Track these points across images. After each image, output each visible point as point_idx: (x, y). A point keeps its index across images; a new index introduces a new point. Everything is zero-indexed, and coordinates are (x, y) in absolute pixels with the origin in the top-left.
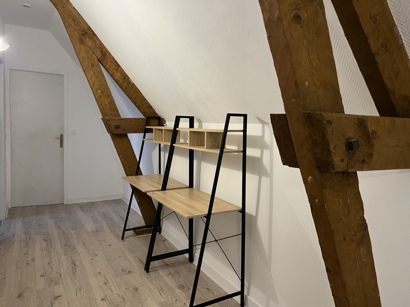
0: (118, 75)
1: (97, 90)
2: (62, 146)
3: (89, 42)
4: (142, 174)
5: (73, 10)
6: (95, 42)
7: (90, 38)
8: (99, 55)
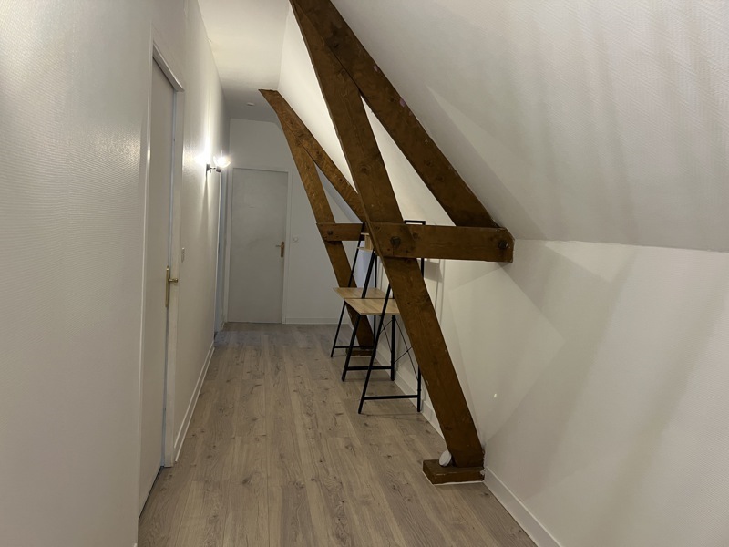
0: (334, 177)
1: (311, 194)
2: (282, 255)
3: (306, 144)
4: (355, 286)
5: (291, 113)
6: (311, 142)
7: (307, 140)
8: (314, 155)
